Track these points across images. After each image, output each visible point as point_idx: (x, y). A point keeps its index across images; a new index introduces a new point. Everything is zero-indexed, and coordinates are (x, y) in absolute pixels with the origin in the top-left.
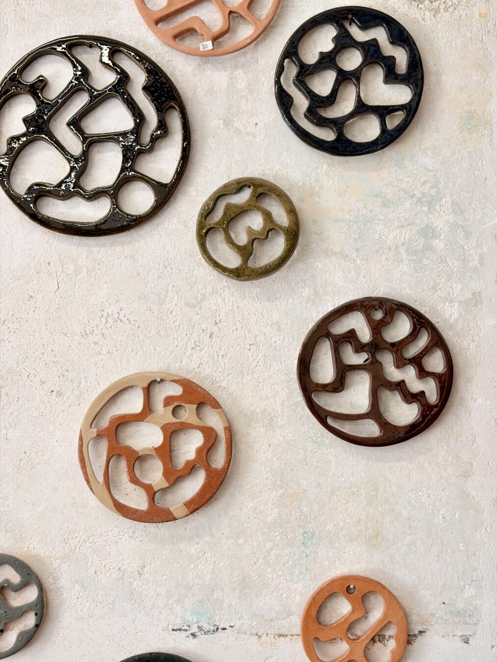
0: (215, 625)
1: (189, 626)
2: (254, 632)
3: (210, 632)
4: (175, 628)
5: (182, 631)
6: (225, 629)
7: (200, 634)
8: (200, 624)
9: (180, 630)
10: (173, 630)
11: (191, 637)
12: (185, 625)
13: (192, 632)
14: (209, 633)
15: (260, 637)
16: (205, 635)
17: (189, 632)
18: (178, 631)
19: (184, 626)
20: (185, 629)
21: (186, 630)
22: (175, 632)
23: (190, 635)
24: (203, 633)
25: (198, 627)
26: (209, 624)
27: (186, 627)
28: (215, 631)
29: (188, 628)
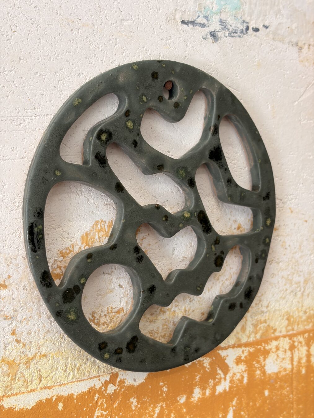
0: (244, 22)
1: (206, 17)
2: (294, 40)
3: (236, 33)
4: (186, 20)
5: (197, 27)
6: (256, 30)
7: (223, 36)
8: (223, 17)
9: (193, 23)
10: (183, 22)
11: (210, 39)
12: (201, 16)
13: (212, 29)
14: (235, 35)
15: (301, 49)
16: (231, 39)
17: (207, 30)
18: (191, 26)
19: (199, 16)
20: (202, 22)
21: (203, 25)
22: (185, 26)
23: (209, 36)
24: (227, 35)
25: (221, 21)
26: (236, 18)
27: (201, 20)
28: (245, 32)
29: (204, 21)
